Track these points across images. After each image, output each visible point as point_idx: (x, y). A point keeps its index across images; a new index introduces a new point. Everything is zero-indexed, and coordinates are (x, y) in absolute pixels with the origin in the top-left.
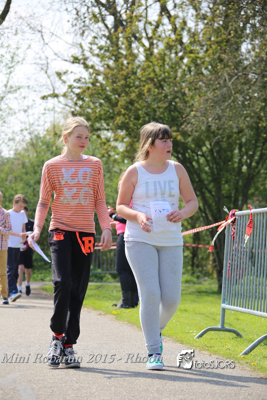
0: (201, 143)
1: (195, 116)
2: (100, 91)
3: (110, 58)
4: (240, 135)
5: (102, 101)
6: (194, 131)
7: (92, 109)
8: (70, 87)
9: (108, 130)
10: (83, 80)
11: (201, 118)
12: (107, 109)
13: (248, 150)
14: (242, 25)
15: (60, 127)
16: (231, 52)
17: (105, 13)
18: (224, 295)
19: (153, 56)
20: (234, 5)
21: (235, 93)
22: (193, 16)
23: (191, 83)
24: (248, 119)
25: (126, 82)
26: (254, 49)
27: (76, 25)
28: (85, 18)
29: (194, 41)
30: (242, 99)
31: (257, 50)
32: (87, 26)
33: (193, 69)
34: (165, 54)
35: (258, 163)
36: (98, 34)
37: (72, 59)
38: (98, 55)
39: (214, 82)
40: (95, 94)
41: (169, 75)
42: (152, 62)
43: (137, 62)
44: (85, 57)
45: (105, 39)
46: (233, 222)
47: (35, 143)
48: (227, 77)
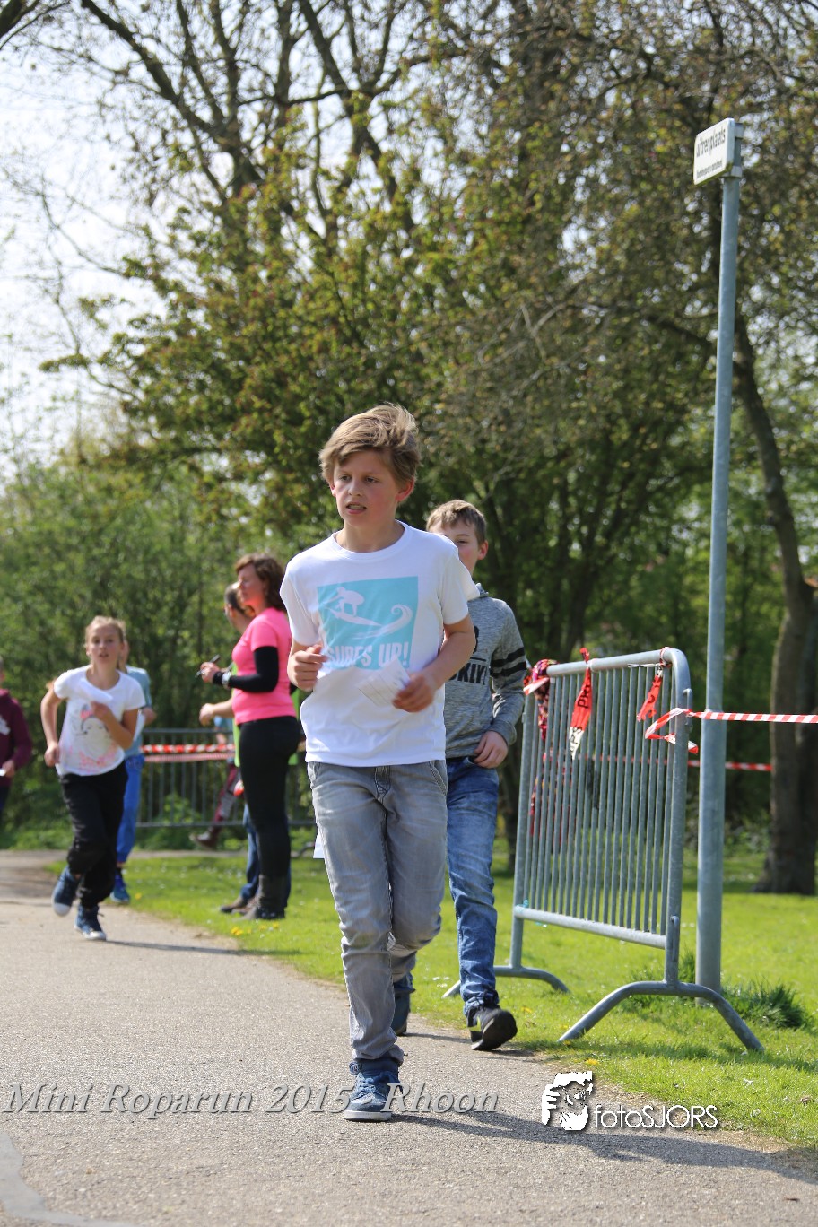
0: (462, 484)
1: (445, 413)
2: (198, 350)
3: (221, 264)
4: (563, 464)
5: (202, 376)
6: (442, 454)
7: (177, 396)
8: (120, 340)
9: (219, 451)
10: (153, 322)
11: (461, 421)
12: (216, 396)
13: (582, 502)
14: (562, 181)
15: (96, 444)
16: (535, 249)
17: (210, 145)
18: (521, 883)
19: (335, 259)
20: (541, 127)
21: (548, 356)
22: (436, 155)
23: (433, 330)
24: (582, 422)
25: (265, 325)
26: (595, 241)
27: (133, 177)
28: (156, 158)
29: (441, 221)
30: (567, 371)
31: (605, 245)
32: (163, 180)
33: (439, 291)
34: (365, 254)
35: (608, 535)
36: (191, 201)
37: (124, 267)
38: (193, 257)
39: (494, 326)
40: (183, 356)
41: (378, 307)
42: (331, 274)
43: (293, 275)
44: (157, 261)
45: (208, 215)
46: (543, 691)
47: (30, 486)
48: (527, 315)
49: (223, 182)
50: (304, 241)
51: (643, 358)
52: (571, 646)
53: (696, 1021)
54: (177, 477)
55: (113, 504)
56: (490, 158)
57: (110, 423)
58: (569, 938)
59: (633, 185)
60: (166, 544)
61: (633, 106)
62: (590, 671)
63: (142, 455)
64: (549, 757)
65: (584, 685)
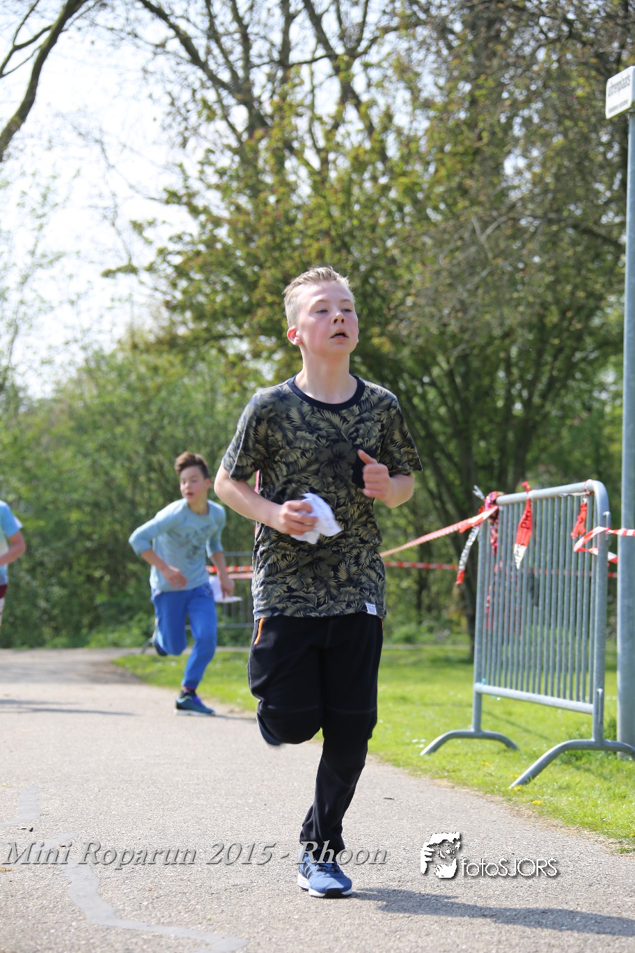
0: (429, 359)
1: (415, 304)
2: (222, 259)
3: (240, 191)
4: (507, 341)
5: (227, 279)
6: (413, 336)
7: (206, 295)
8: (162, 252)
9: (241, 337)
10: (187, 239)
11: (427, 310)
12: (237, 295)
13: (523, 371)
14: (503, 119)
15: (145, 334)
16: (484, 174)
17: (229, 100)
18: (480, 667)
19: (327, 185)
20: (486, 79)
21: (495, 257)
22: (405, 103)
23: (405, 239)
24: (521, 309)
25: (274, 238)
26: (529, 167)
27: (170, 126)
28: (188, 111)
29: (410, 154)
30: (509, 269)
31: (537, 170)
32: (193, 128)
33: (408, 209)
34: (351, 180)
35: (544, 396)
36: (215, 144)
37: (165, 196)
38: (218, 187)
39: (452, 235)
40: (211, 264)
41: (361, 222)
42: (324, 197)
43: (295, 199)
44: (190, 191)
45: (229, 154)
46: (494, 517)
47: (95, 368)
48: (477, 226)
49: (240, 127)
50: (303, 172)
51: (568, 257)
52: (516, 482)
53: (618, 771)
54: (207, 358)
55: (159, 380)
56: (446, 104)
57: (156, 318)
58: (517, 709)
59: (560, 123)
60: (201, 410)
61: (558, 61)
62: (530, 500)
63: (180, 342)
64: (499, 568)
65: (525, 512)
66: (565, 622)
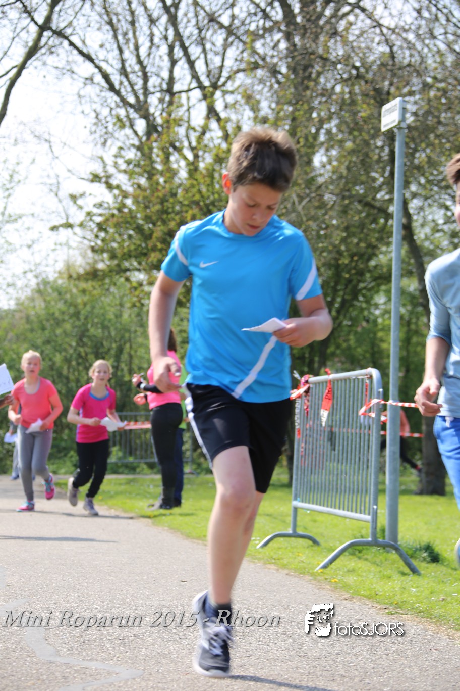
2: (129, 219)
3: (140, 175)
5: (131, 232)
7: (119, 243)
8: (89, 214)
9: (139, 270)
10: (106, 205)
12: (138, 243)
14: (313, 130)
15: (77, 268)
17: (133, 114)
18: (296, 490)
19: (198, 172)
20: (302, 105)
22: (249, 119)
24: (324, 254)
25: (163, 206)
26: (330, 162)
27: (95, 132)
28: (107, 122)
30: (317, 228)
31: (335, 163)
32: (110, 133)
34: (214, 170)
35: (339, 311)
36: (124, 144)
37: (91, 177)
38: (125, 172)
40: (121, 223)
43: (177, 181)
44: (108, 174)
45: (134, 150)
46: (307, 392)
47: (43, 289)
48: (296, 199)
49: (140, 133)
50: (183, 163)
51: (355, 221)
52: (320, 368)
53: (386, 560)
54: (118, 284)
55: (86, 298)
56: (277, 120)
57: (84, 256)
58: (320, 518)
59: (350, 133)
60: (113, 318)
61: (350, 93)
62: (330, 381)
63: (101, 273)
64: (310, 425)
65: (328, 388)
66: (353, 461)
